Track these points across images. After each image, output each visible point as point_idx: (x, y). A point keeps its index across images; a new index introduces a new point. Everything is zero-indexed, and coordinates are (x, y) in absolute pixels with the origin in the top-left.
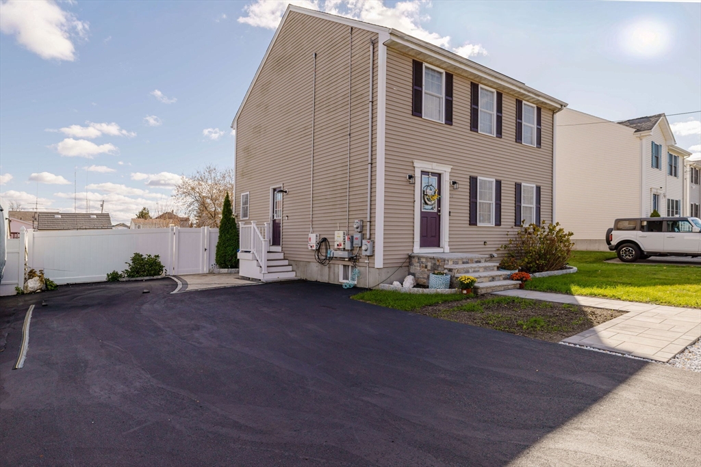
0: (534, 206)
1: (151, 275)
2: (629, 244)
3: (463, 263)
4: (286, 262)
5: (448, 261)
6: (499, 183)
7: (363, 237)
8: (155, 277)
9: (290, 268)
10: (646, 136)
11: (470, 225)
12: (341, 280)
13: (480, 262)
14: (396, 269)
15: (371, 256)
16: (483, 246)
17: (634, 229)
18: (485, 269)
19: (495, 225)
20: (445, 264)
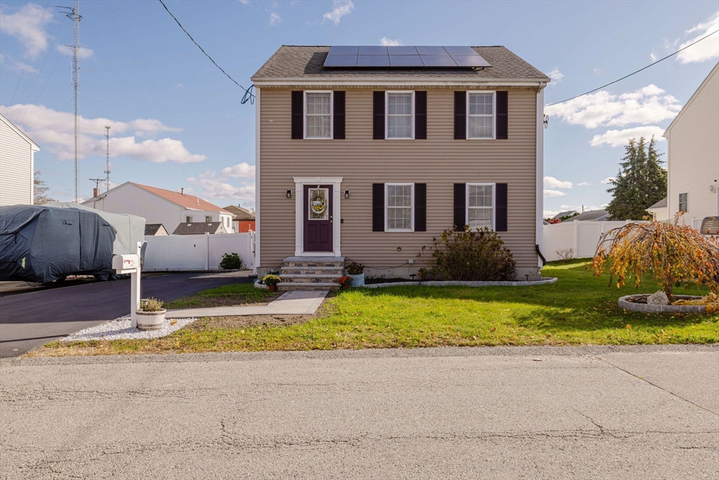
0: (493, 207)
6: (421, 189)
11: (373, 230)
16: (397, 252)
18: (324, 272)
19: (415, 230)
20: (287, 266)
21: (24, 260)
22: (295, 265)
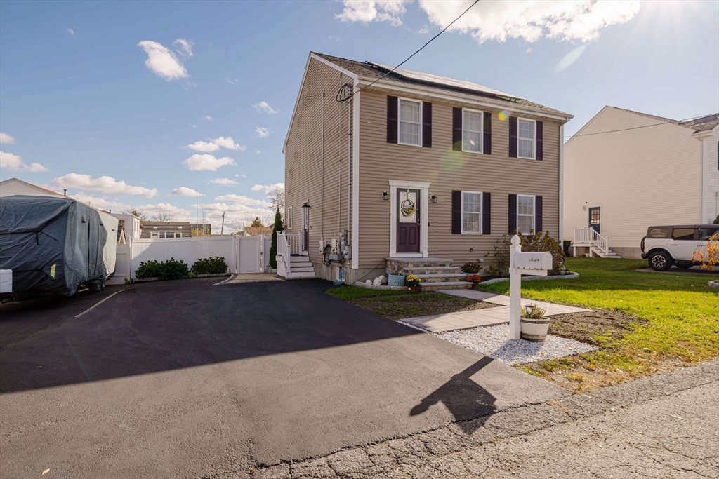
0: (534, 215)
1: (216, 273)
2: (660, 252)
3: (425, 266)
4: (310, 264)
5: (408, 264)
6: (487, 197)
7: (346, 244)
8: (221, 274)
9: (312, 269)
10: (707, 136)
11: (453, 233)
12: (338, 279)
13: (444, 265)
14: (370, 270)
15: (350, 259)
16: (469, 252)
17: (666, 237)
18: (444, 271)
19: (484, 233)
20: (406, 266)
21: (54, 267)
22: (414, 266)
